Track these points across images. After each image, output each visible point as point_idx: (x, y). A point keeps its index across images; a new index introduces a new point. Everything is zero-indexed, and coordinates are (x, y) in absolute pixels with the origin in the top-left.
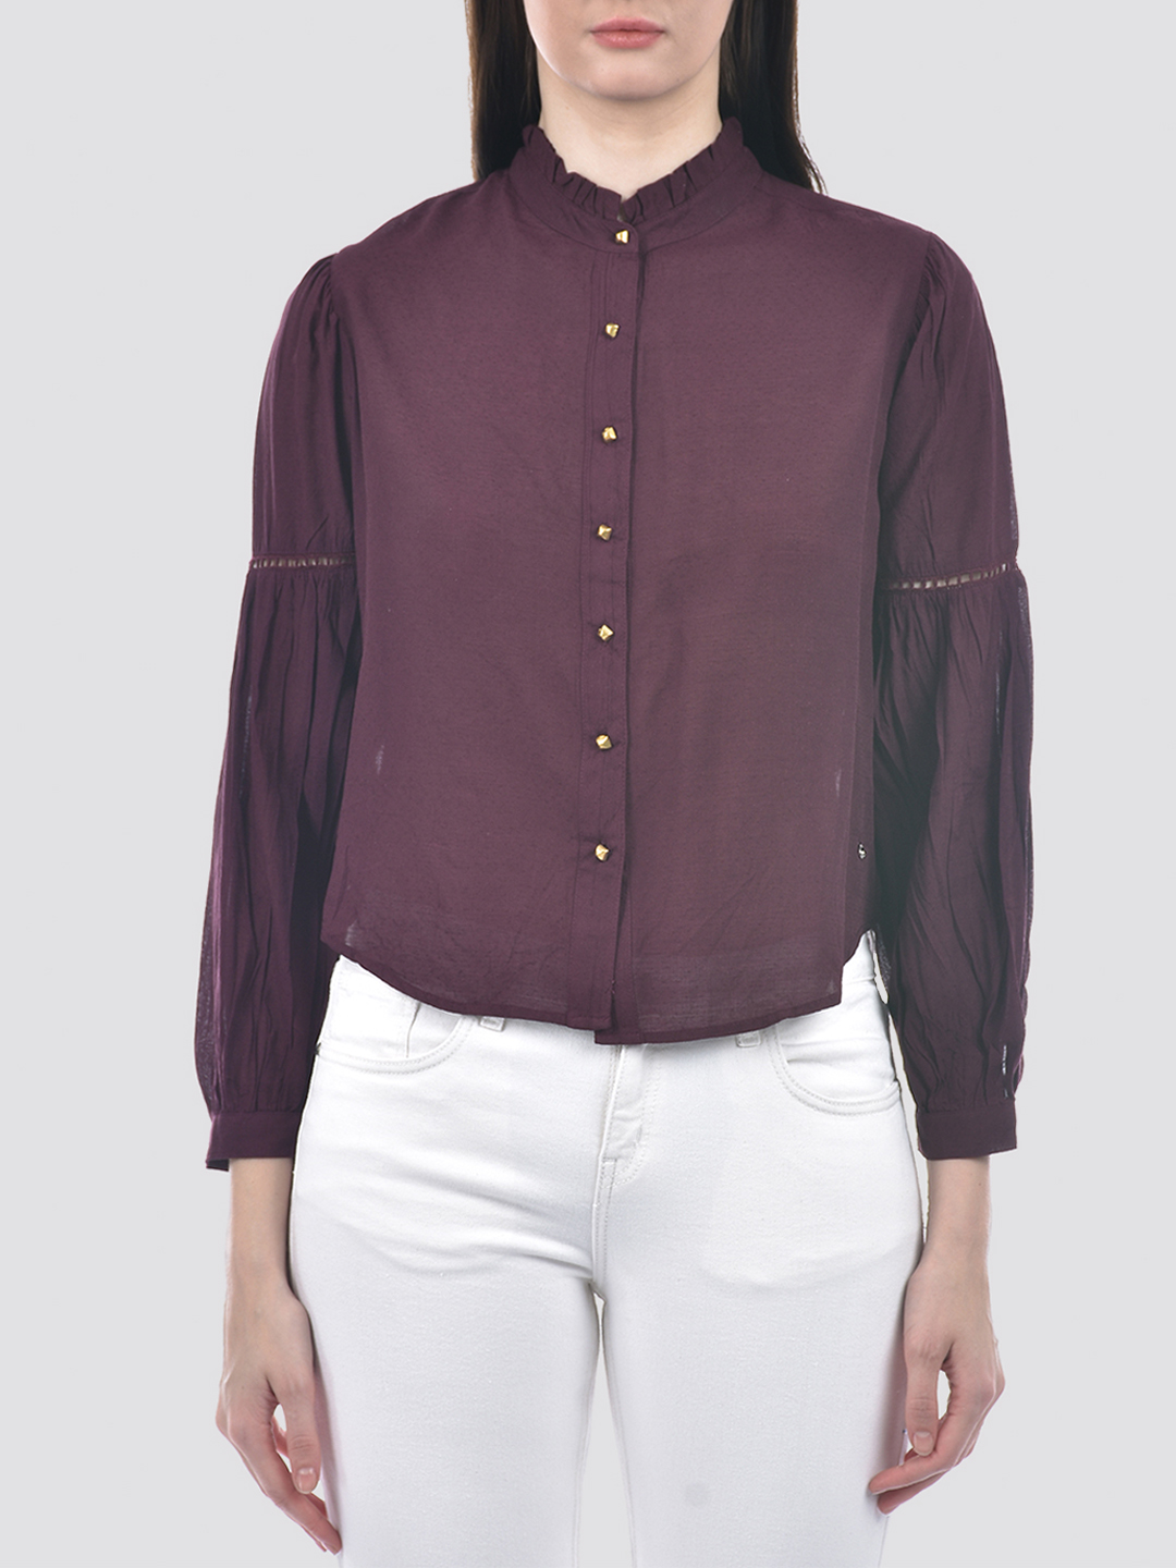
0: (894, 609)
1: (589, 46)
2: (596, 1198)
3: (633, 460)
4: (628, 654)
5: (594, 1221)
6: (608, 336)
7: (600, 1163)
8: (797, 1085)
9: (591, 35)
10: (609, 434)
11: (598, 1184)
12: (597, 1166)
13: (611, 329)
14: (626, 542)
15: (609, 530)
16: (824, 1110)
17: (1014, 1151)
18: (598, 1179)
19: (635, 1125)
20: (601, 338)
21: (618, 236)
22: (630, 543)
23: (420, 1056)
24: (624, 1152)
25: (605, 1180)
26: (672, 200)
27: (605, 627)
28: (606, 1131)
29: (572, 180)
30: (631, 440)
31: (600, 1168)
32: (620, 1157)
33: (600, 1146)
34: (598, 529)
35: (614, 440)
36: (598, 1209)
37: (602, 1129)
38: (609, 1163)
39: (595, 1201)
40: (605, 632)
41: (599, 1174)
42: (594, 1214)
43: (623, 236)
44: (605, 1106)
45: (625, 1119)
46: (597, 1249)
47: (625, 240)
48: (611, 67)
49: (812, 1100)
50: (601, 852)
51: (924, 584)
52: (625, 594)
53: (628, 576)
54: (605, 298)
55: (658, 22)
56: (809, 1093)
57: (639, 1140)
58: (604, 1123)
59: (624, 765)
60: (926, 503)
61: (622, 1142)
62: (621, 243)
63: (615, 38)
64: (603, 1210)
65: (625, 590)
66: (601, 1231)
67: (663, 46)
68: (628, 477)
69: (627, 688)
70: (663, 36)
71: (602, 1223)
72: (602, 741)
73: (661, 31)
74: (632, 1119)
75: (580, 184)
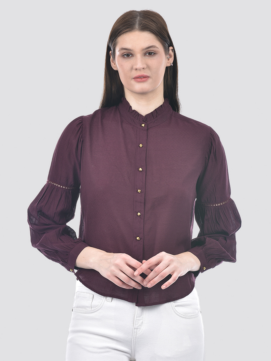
0: (207, 210)
1: (133, 82)
2: (133, 338)
3: (146, 175)
4: (144, 219)
5: (132, 343)
7: (134, 330)
8: (177, 312)
9: (133, 79)
10: (141, 169)
11: (133, 335)
12: (133, 331)
13: (141, 145)
14: (144, 193)
15: (140, 190)
16: (183, 317)
18: (133, 333)
19: (141, 321)
20: (139, 147)
21: (142, 125)
22: (145, 193)
23: (94, 309)
24: (139, 327)
25: (135, 334)
26: (153, 117)
27: (139, 213)
28: (135, 323)
29: (134, 111)
30: (145, 171)
31: (134, 331)
32: (138, 328)
33: (134, 326)
34: (138, 190)
35: (141, 171)
36: (133, 340)
37: (134, 322)
38: (136, 330)
39: (133, 339)
40: (139, 214)
41: (133, 332)
42: (132, 341)
43: (143, 125)
44: (134, 317)
45: (139, 320)
46: (133, 349)
47: (144, 126)
48: (138, 86)
49: (180, 315)
52: (144, 205)
53: (144, 201)
54: (139, 138)
55: (148, 75)
56: (180, 313)
57: (142, 325)
58: (134, 321)
59: (143, 244)
60: (214, 188)
61: (138, 325)
62: (143, 126)
63: (138, 80)
64: (135, 340)
65: (144, 204)
66: (134, 345)
67: (150, 80)
68: (145, 179)
69: (144, 226)
70: (149, 78)
71: (134, 343)
72: (138, 238)
73: (149, 77)
74: (140, 320)
75: (135, 112)
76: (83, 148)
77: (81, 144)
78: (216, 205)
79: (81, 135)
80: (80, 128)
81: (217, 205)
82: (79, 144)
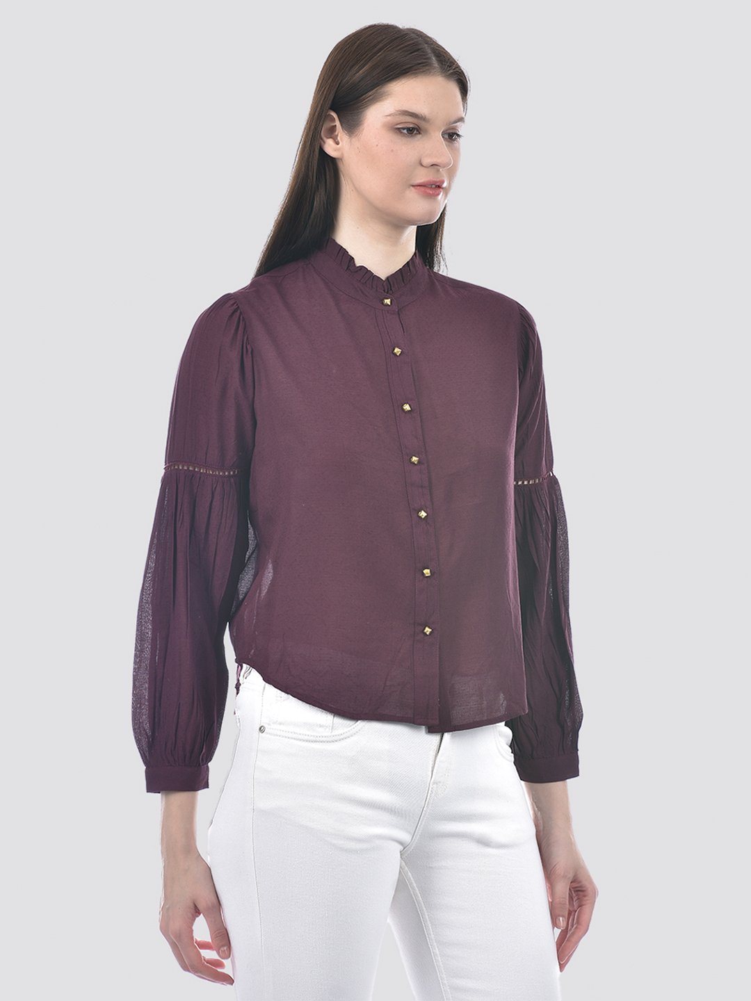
1: (411, 194)
3: (421, 421)
4: (435, 525)
6: (395, 354)
9: (411, 187)
10: (407, 407)
11: (428, 797)
13: (397, 351)
14: (426, 465)
15: (417, 459)
17: (578, 777)
18: (429, 794)
19: (446, 764)
20: (392, 355)
21: (384, 301)
22: (428, 466)
23: (341, 732)
24: (439, 779)
26: (404, 281)
27: (423, 512)
29: (360, 270)
30: (418, 410)
32: (438, 782)
33: (431, 777)
34: (412, 458)
35: (409, 411)
36: (426, 811)
39: (426, 806)
40: (423, 514)
42: (423, 814)
43: (388, 301)
50: (428, 630)
51: (529, 482)
52: (429, 493)
53: (429, 483)
54: (388, 334)
59: (438, 585)
62: (388, 305)
65: (429, 491)
68: (421, 430)
69: (436, 544)
72: (426, 572)
75: (366, 272)
76: (255, 367)
77: (251, 359)
78: (523, 483)
79: (246, 338)
80: (239, 322)
81: (526, 483)
82: (245, 359)
